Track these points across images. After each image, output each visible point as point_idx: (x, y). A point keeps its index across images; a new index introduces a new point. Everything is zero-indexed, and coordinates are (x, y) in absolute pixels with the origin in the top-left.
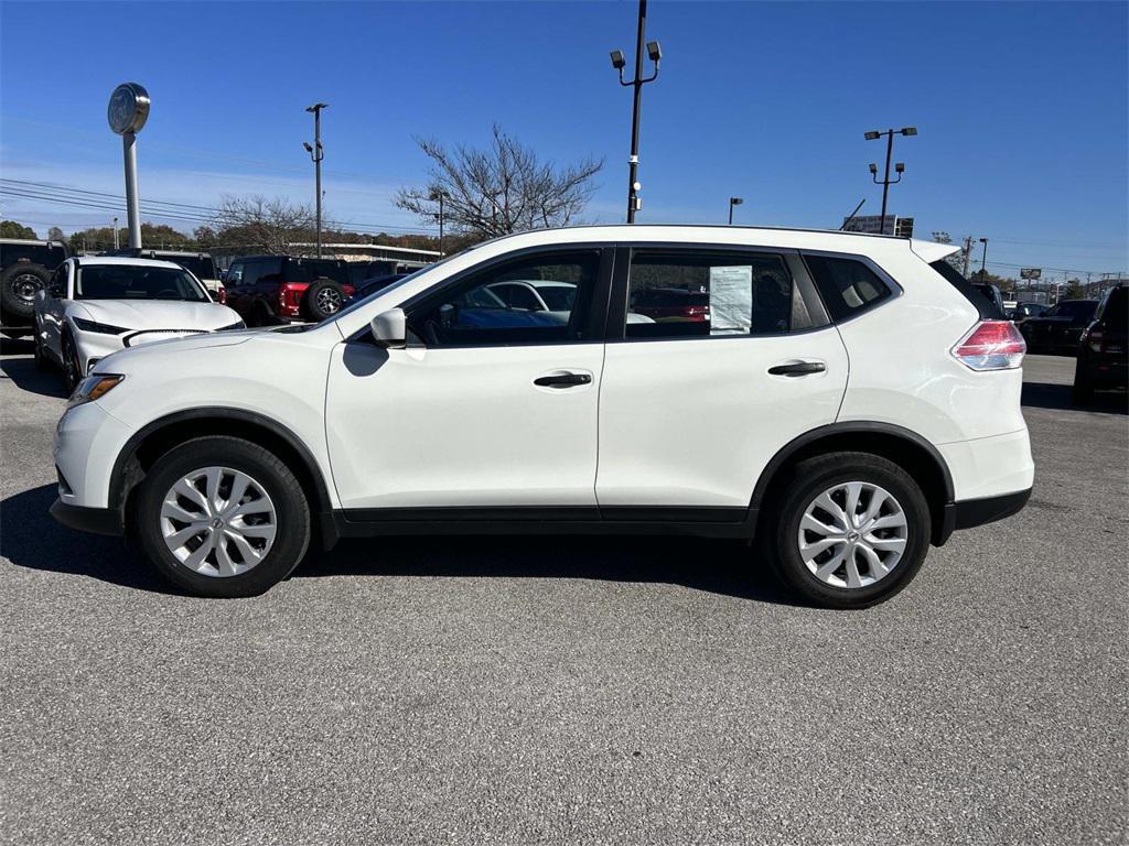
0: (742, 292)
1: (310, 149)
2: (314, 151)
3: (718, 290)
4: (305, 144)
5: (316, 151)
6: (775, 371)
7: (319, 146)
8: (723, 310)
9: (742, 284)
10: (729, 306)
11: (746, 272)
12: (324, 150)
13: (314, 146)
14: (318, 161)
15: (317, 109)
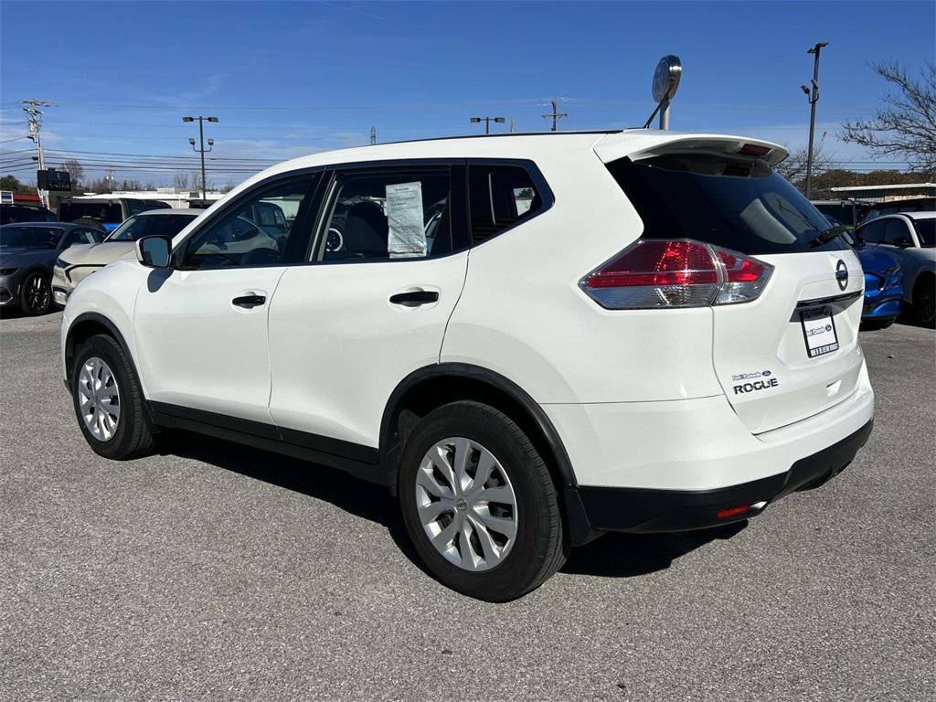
0: (413, 212)
1: (807, 91)
2: (811, 93)
3: (393, 210)
4: (803, 87)
5: (813, 94)
6: (397, 299)
7: (815, 87)
8: (399, 232)
9: (411, 203)
10: (405, 228)
11: (415, 189)
12: (819, 91)
13: (811, 89)
14: (813, 103)
15: (817, 50)
